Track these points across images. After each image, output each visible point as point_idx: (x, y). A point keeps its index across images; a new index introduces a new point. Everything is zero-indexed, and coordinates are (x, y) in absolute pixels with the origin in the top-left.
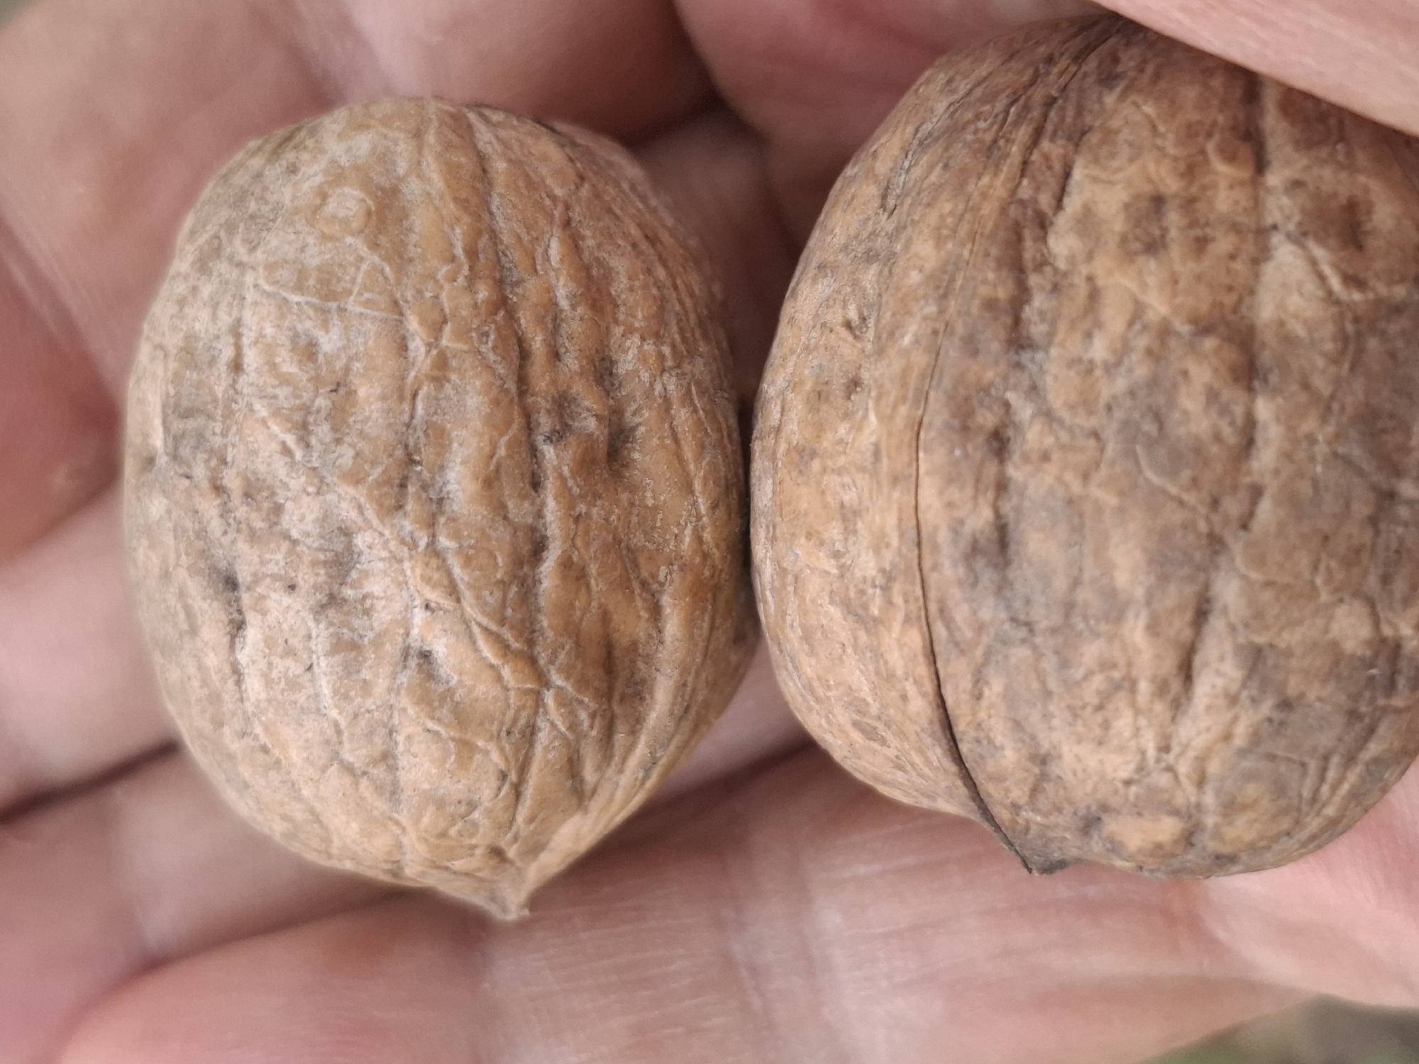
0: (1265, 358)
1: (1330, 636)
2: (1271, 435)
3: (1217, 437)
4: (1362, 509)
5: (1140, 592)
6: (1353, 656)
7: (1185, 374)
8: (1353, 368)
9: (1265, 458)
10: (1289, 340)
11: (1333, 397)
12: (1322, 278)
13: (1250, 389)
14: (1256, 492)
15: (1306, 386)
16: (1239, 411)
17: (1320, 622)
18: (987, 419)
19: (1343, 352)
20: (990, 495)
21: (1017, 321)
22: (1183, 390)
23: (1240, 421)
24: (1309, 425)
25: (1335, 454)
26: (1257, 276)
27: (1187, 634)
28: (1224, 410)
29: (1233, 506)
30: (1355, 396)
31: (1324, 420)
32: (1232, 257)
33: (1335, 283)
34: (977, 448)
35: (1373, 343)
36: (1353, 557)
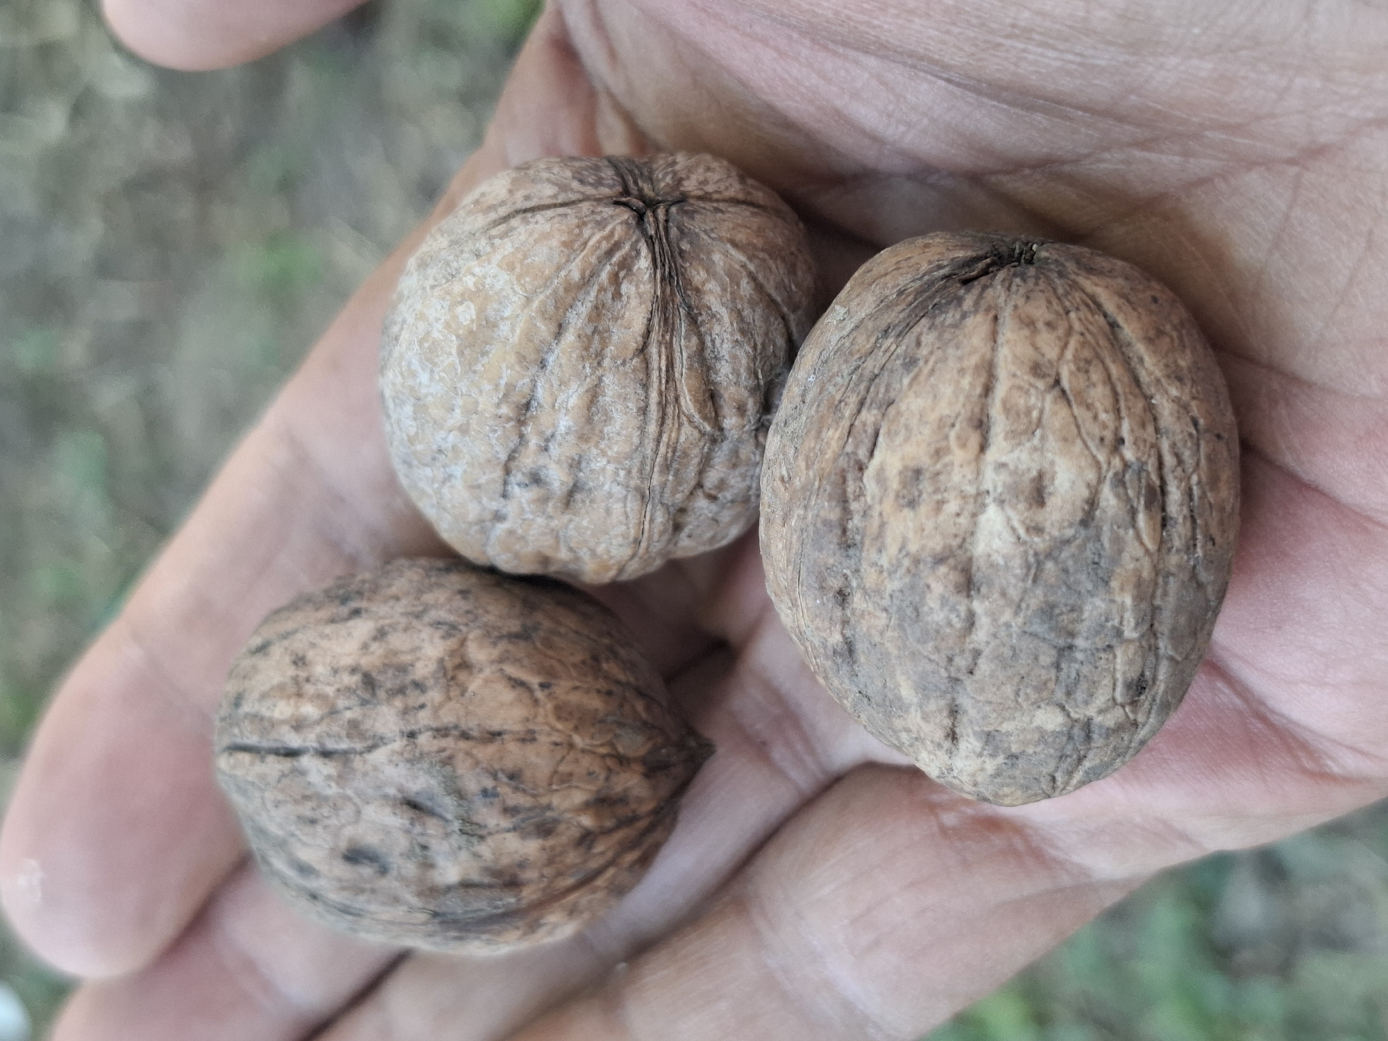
0: (978, 577)
1: (1035, 724)
2: (983, 622)
3: (950, 624)
4: (1047, 658)
5: (915, 700)
6: (1053, 732)
7: (928, 587)
8: (1035, 581)
9: (980, 636)
10: (992, 565)
11: (1022, 600)
12: (1013, 529)
13: (969, 596)
14: (977, 654)
15: (1004, 594)
16: (962, 609)
17: (1026, 719)
18: (835, 583)
19: (1027, 575)
20: (838, 627)
21: (844, 531)
22: (928, 596)
23: (963, 615)
24: (1007, 616)
25: (1025, 632)
26: (975, 524)
27: (947, 722)
28: (953, 609)
29: (962, 662)
30: (1036, 599)
31: (1016, 614)
32: (958, 515)
33: (1022, 532)
34: (830, 599)
35: (1049, 566)
36: (1042, 687)
